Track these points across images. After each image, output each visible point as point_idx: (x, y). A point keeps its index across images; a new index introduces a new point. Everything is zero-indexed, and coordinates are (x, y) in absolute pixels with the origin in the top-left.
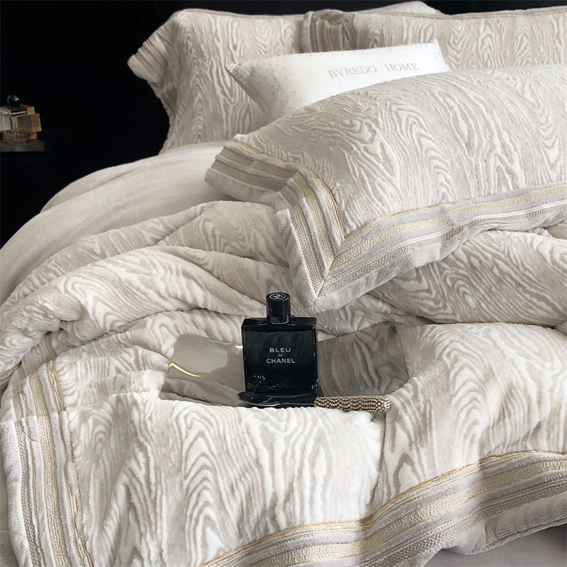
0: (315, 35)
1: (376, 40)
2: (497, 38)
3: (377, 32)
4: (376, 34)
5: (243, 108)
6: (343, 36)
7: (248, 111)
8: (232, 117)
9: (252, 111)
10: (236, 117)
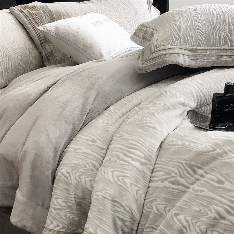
1: (64, 15)
3: (63, 11)
4: (63, 12)
5: (7, 57)
6: (45, 15)
7: (9, 59)
8: (3, 63)
9: (11, 58)
10: (4, 63)
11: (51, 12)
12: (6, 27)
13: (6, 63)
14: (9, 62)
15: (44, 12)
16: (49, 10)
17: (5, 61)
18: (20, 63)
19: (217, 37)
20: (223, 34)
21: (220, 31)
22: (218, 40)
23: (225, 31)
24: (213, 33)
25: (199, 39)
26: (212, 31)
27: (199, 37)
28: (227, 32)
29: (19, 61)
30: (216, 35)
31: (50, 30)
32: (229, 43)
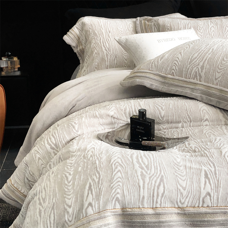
0: (142, 27)
1: (168, 28)
2: (216, 28)
3: (169, 25)
5: (114, 56)
6: (154, 27)
7: (116, 57)
8: (109, 60)
9: (117, 57)
10: (111, 60)
11: (159, 25)
12: (123, 32)
13: (112, 60)
14: (114, 60)
15: (154, 24)
16: (158, 23)
17: (112, 58)
18: (125, 61)
19: (189, 70)
20: (195, 68)
21: (193, 66)
22: (189, 73)
23: (198, 66)
24: (187, 66)
25: (173, 69)
26: (187, 64)
27: (174, 68)
28: (199, 68)
29: (124, 60)
30: (189, 69)
31: (122, 41)
32: (198, 77)
